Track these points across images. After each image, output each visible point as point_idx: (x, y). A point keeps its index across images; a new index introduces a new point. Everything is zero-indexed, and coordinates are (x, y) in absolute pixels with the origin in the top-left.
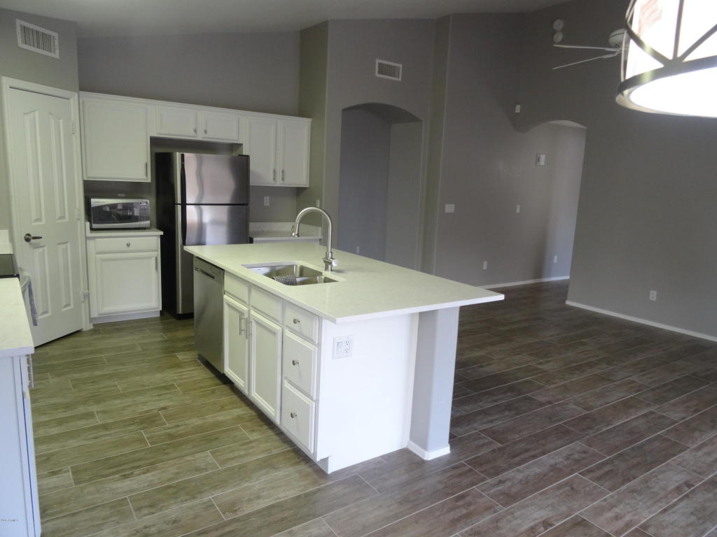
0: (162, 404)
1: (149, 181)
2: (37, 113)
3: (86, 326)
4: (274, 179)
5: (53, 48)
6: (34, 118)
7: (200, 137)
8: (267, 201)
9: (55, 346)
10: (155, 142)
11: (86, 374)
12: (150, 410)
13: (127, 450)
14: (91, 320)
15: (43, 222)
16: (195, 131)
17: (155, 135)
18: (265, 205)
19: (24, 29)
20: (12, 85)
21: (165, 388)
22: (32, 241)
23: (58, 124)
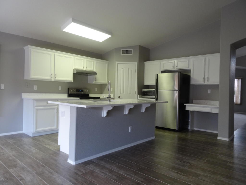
5: (131, 53)
6: (124, 70)
15: (124, 94)
16: (174, 67)
17: (162, 70)
19: (123, 50)
20: (119, 63)
22: (120, 98)
23: (131, 70)
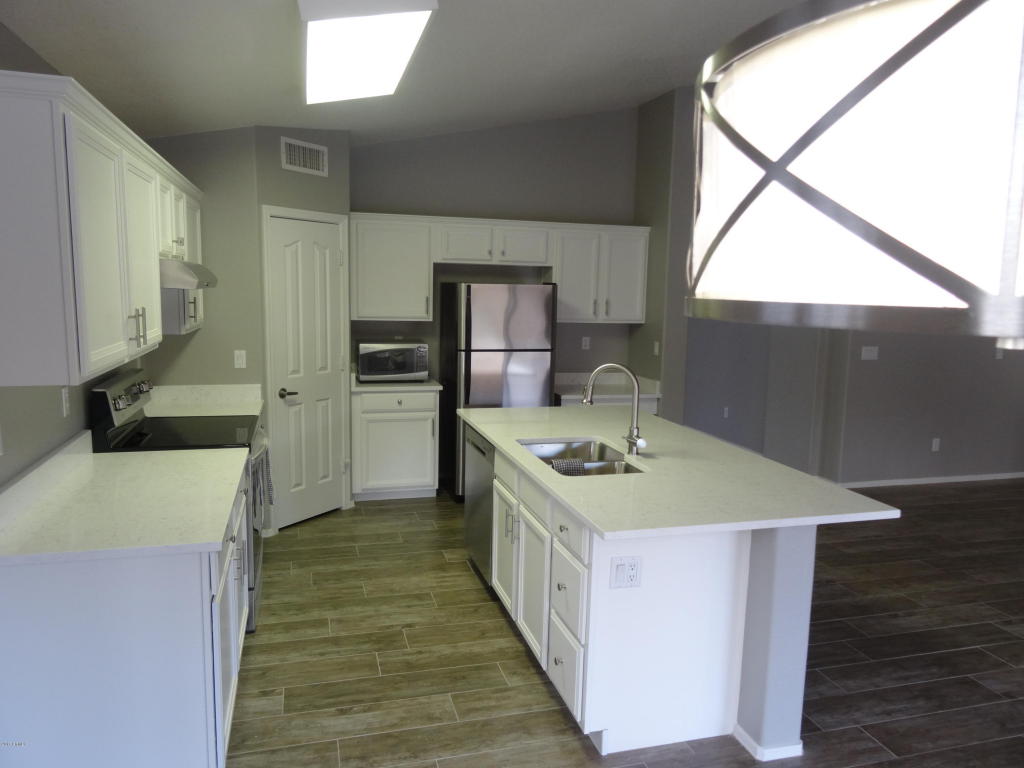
0: (409, 620)
1: (431, 320)
2: (299, 244)
3: (347, 504)
4: (595, 313)
5: (321, 168)
6: (297, 250)
7: (496, 261)
8: (586, 342)
9: (307, 528)
10: (439, 269)
11: (331, 568)
12: (392, 626)
13: (352, 676)
14: (353, 496)
15: (301, 374)
16: (490, 253)
17: (439, 260)
18: (583, 348)
19: (290, 146)
20: (274, 214)
21: (419, 597)
22: (288, 397)
23: (324, 255)
